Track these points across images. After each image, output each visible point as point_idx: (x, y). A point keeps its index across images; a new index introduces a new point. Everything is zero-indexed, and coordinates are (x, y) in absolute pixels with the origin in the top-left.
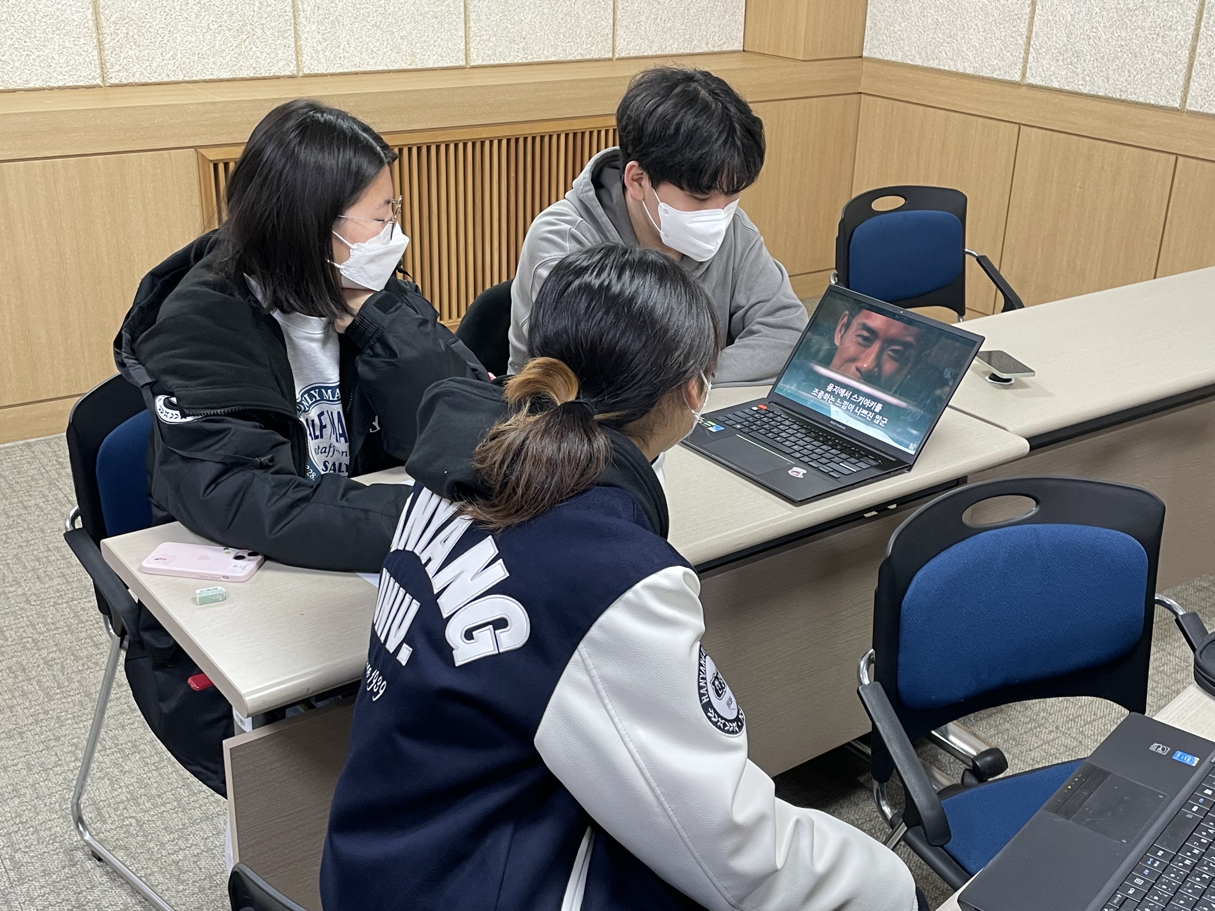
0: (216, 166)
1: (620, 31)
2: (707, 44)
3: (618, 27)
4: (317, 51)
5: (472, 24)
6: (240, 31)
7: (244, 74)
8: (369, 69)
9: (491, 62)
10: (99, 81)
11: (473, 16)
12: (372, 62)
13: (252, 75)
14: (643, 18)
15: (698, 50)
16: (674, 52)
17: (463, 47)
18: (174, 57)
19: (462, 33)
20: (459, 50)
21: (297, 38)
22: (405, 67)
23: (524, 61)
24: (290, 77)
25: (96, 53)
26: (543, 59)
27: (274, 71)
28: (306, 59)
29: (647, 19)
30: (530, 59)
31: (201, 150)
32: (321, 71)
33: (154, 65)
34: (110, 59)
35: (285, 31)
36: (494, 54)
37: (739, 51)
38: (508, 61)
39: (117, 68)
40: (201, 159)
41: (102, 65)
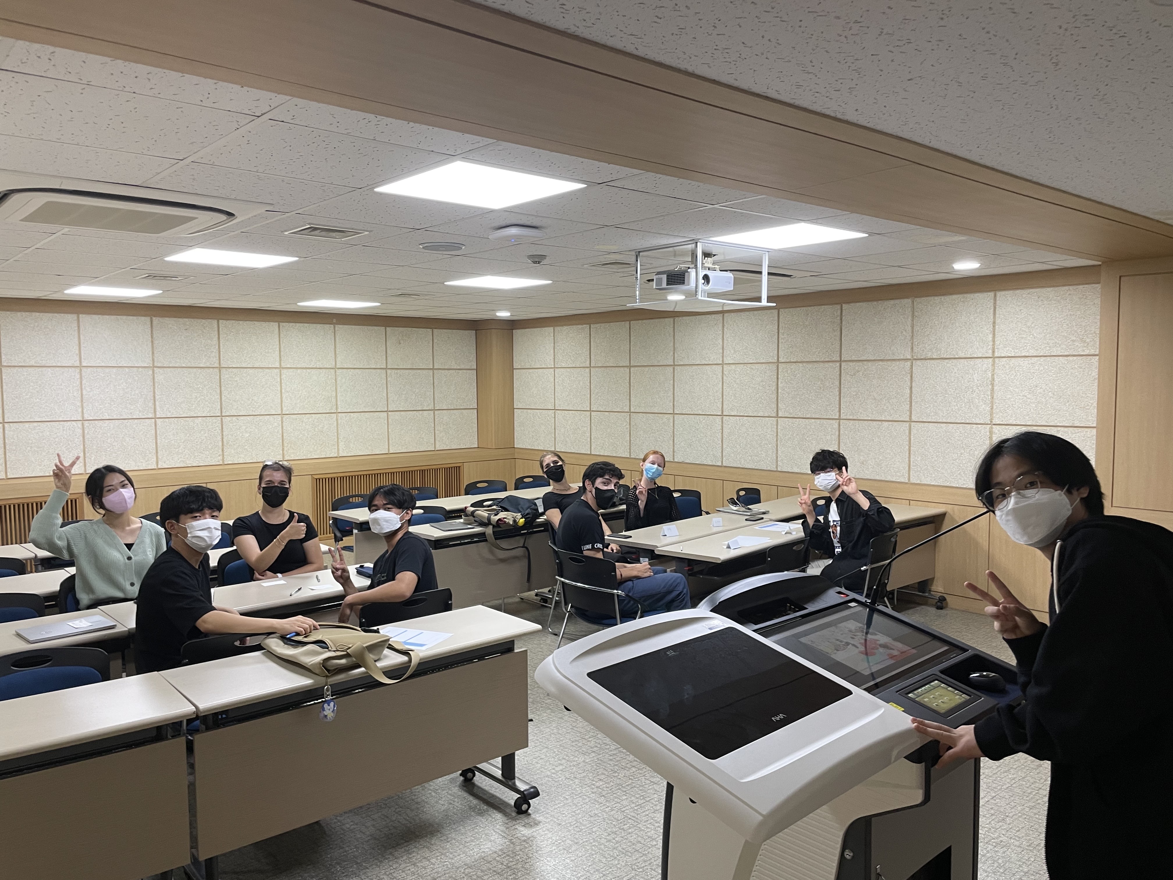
0: (317, 480)
1: (437, 442)
2: (465, 445)
3: (436, 441)
4: (343, 450)
5: (390, 441)
6: (321, 445)
7: (323, 457)
9: (396, 452)
11: (390, 439)
12: (360, 453)
13: (325, 457)
16: (454, 448)
17: (387, 448)
18: (303, 452)
19: (387, 443)
21: (338, 446)
22: (370, 454)
24: (335, 457)
25: (282, 452)
26: (412, 451)
27: (331, 456)
28: (340, 452)
29: (446, 438)
31: (313, 476)
32: (345, 455)
33: (297, 455)
34: (285, 453)
35: (335, 444)
36: (397, 449)
37: (477, 448)
38: (402, 451)
40: (313, 478)
41: (283, 454)
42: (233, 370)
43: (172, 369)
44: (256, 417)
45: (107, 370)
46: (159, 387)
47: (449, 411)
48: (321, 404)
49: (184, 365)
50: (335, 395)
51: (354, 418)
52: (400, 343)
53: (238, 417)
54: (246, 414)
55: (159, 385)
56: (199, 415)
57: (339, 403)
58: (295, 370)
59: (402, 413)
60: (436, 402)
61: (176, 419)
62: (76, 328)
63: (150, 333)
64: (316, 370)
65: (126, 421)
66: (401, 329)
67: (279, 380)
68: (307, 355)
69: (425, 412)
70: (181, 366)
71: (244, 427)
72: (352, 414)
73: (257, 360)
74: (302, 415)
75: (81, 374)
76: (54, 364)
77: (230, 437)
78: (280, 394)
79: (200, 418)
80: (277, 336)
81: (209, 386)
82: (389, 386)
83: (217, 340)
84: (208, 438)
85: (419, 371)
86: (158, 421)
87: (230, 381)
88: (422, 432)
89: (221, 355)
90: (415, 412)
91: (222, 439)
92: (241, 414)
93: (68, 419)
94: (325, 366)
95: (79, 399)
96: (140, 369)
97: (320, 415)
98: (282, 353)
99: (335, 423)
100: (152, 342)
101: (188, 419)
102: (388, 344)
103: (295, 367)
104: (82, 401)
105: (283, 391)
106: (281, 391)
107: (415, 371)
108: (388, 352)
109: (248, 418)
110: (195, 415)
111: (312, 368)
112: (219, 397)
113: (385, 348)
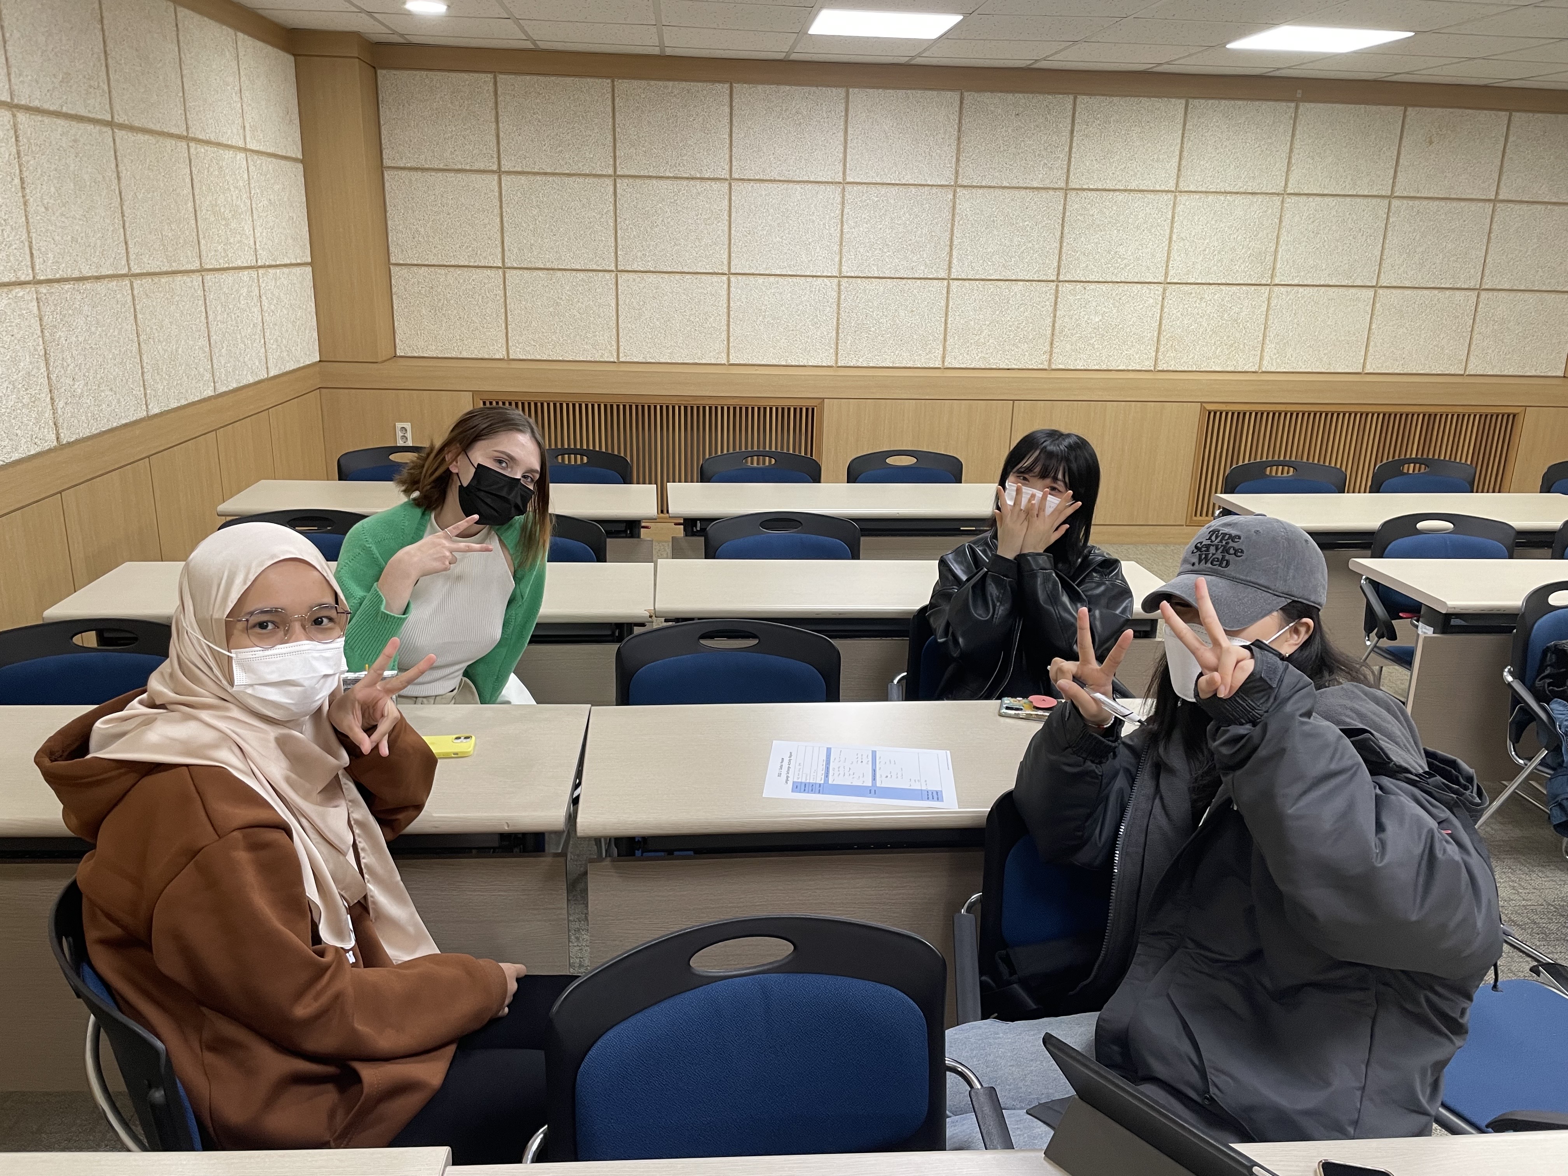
0: (1210, 413)
1: (1472, 358)
2: (1536, 370)
3: (1471, 355)
4: (1272, 359)
5: (1370, 348)
6: (1232, 346)
7: (1229, 369)
8: (1301, 370)
9: (1379, 371)
10: (1152, 368)
11: (1372, 344)
12: (1304, 367)
13: (1233, 370)
14: (1490, 351)
15: (1528, 374)
16: (1510, 373)
17: (1362, 361)
18: (1193, 358)
19: (1363, 353)
20: (1360, 363)
21: (1262, 350)
22: (1323, 370)
23: (1402, 372)
24: (1253, 372)
25: (1154, 354)
26: (1414, 372)
27: (1246, 369)
28: (1265, 363)
29: (1493, 351)
30: (1405, 371)
31: (1204, 404)
32: (1273, 370)
33: (1182, 362)
34: (1161, 357)
35: (1257, 347)
36: (1382, 367)
37: (1561, 377)
38: (1390, 371)
39: (1163, 361)
40: (1203, 409)
41: (1156, 360)
42: (1089, 194)
43: (985, 190)
44: (1117, 285)
45: (883, 190)
46: (961, 222)
47: (1513, 294)
48: (1243, 267)
49: (1005, 184)
50: (1273, 249)
51: (1303, 297)
52: (1431, 143)
53: (1086, 285)
54: (1101, 279)
55: (961, 219)
56: (1019, 278)
57: (1278, 266)
58: (1203, 195)
59: (1408, 292)
60: (1487, 272)
61: (982, 283)
62: (843, 114)
63: (957, 121)
64: (1244, 196)
65: (904, 281)
66: (1439, 111)
67: (1170, 217)
68: (1232, 167)
69: (1457, 293)
70: (1000, 184)
71: (1094, 304)
72: (1301, 289)
73: (1135, 175)
74: (1201, 287)
75: (843, 198)
76: (806, 178)
77: (1067, 319)
78: (1167, 242)
79: (1021, 283)
80: (1180, 126)
81: (1044, 223)
82: (1389, 234)
83: (1068, 134)
84: (1030, 321)
85: (1463, 204)
86: (954, 285)
87: (1081, 215)
88: (1441, 337)
89: (1073, 163)
90: (1436, 292)
91: (1054, 322)
92: (1092, 278)
93: (819, 274)
94: (1264, 190)
95: (837, 239)
96: (934, 190)
97: (1238, 287)
98: (1184, 163)
99: (1265, 306)
100: (959, 139)
101: (1002, 283)
102: (1404, 143)
103: (1204, 189)
104: (841, 244)
105: (1174, 237)
106: (1170, 238)
107: (1455, 204)
108: (1401, 161)
109: (1104, 287)
110: (1013, 278)
111: (1237, 193)
112: (1058, 245)
113: (1396, 153)
